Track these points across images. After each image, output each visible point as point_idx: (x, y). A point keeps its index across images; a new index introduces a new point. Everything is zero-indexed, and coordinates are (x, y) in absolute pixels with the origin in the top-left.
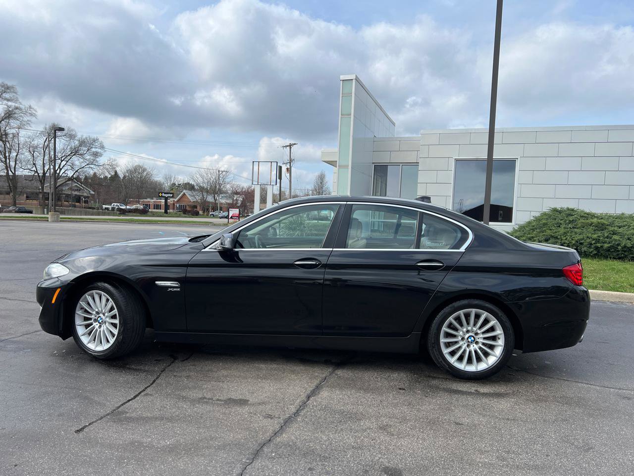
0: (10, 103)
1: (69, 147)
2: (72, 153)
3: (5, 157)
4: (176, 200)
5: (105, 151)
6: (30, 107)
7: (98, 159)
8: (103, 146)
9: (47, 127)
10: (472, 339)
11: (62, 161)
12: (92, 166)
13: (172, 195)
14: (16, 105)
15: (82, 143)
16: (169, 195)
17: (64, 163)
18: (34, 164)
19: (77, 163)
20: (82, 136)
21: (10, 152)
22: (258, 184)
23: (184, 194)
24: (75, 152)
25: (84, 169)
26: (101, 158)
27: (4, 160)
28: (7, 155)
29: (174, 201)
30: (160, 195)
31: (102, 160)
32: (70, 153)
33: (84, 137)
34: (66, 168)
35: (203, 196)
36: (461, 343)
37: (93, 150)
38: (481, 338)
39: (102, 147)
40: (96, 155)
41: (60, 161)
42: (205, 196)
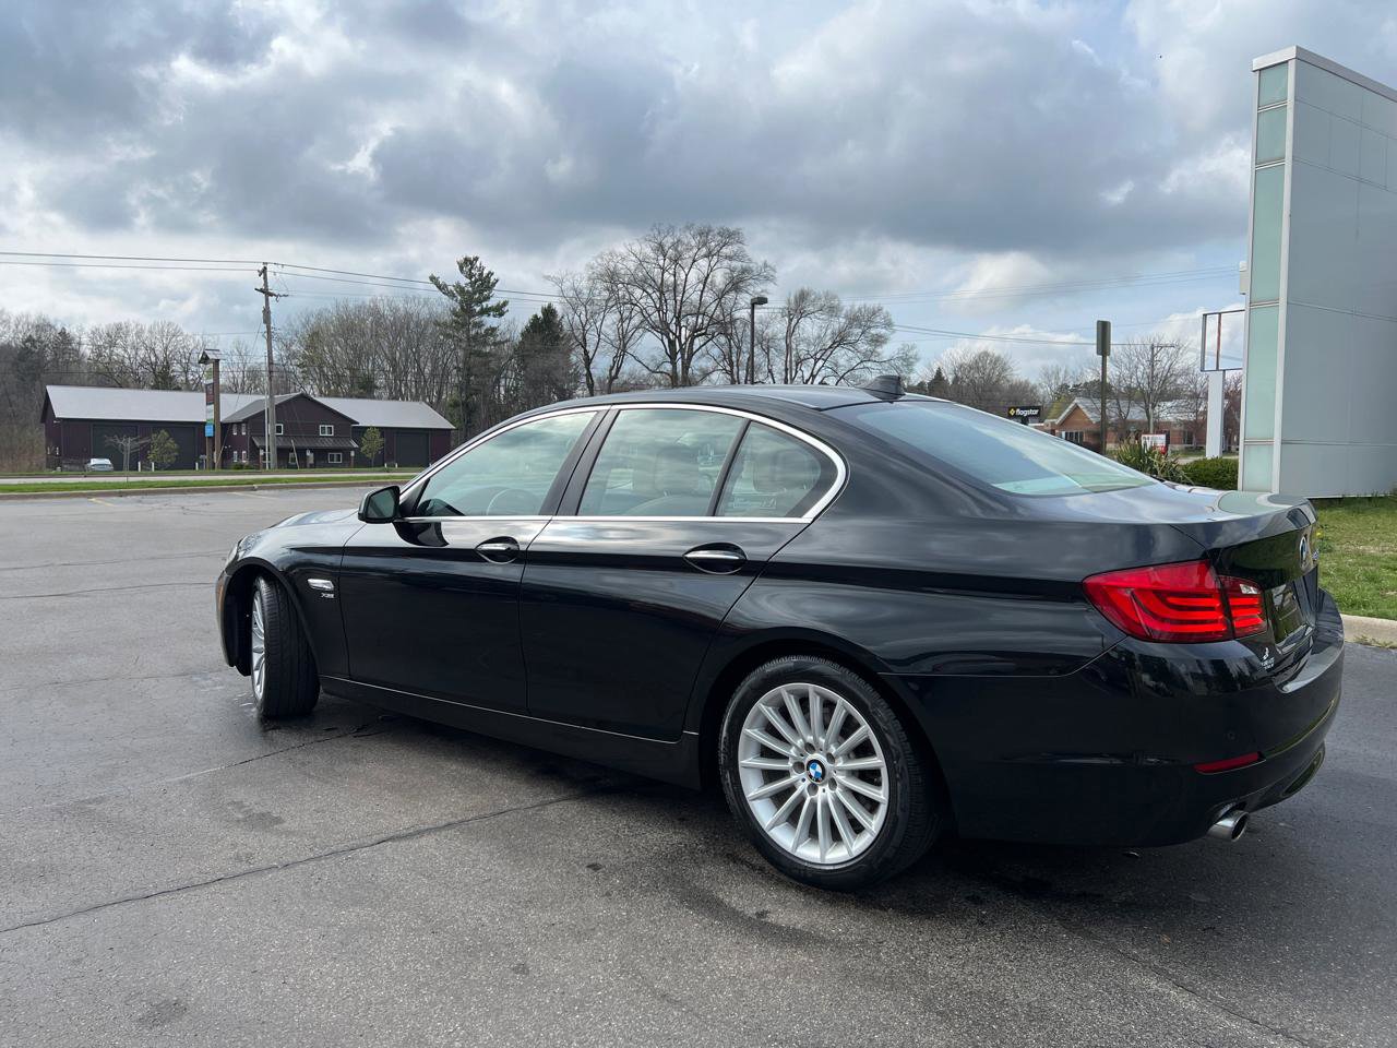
0: (734, 264)
1: (829, 331)
2: (834, 343)
3: (731, 364)
4: (1057, 422)
5: (894, 331)
6: (766, 265)
7: (879, 350)
8: (890, 320)
9: (792, 298)
10: (819, 769)
11: (816, 361)
12: (869, 364)
13: (1036, 412)
14: (744, 264)
15: (854, 320)
16: (1031, 412)
17: (820, 363)
18: (770, 371)
19: (842, 361)
20: (853, 306)
21: (738, 354)
22: (1217, 369)
23: (1077, 407)
24: (840, 340)
25: (857, 372)
26: (885, 347)
27: (728, 368)
28: (734, 359)
29: (1053, 423)
30: (1012, 412)
31: (887, 351)
32: (830, 343)
33: (856, 308)
34: (823, 372)
35: (1119, 408)
36: (794, 777)
37: (873, 331)
38: (841, 770)
39: (888, 324)
40: (878, 341)
41: (812, 361)
42: (1125, 410)
